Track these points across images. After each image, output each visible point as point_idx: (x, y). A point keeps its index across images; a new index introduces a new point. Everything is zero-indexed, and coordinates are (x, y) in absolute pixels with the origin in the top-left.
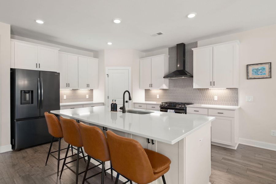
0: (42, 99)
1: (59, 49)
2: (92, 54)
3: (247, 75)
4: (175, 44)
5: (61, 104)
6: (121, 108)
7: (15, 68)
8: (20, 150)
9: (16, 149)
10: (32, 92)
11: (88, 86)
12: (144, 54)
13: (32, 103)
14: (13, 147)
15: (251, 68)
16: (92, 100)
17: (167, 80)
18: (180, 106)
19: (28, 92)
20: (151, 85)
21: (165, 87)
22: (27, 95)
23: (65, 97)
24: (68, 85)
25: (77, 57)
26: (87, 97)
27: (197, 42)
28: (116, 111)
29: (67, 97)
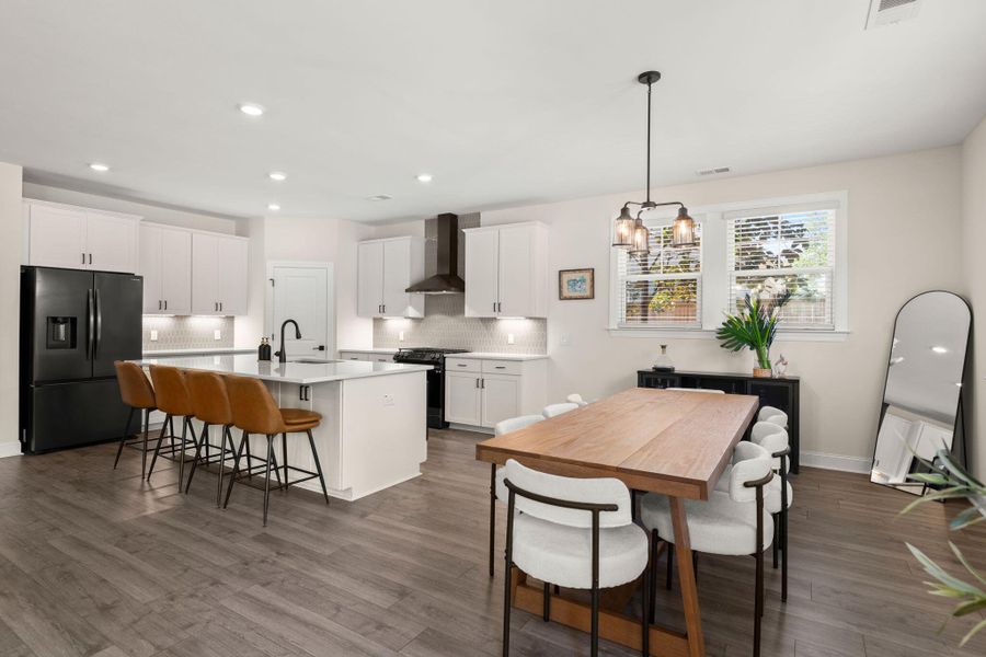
0: (99, 337)
1: (141, 218)
2: (232, 224)
3: (560, 292)
4: (434, 214)
5: (144, 352)
6: (277, 354)
7: (32, 264)
8: (43, 451)
9: (33, 449)
10: (74, 321)
11: (218, 307)
12: (373, 230)
13: (73, 345)
14: (25, 448)
15: (566, 277)
16: (232, 346)
17: (420, 297)
18: (432, 355)
19: (65, 321)
20: (382, 309)
21: (412, 312)
22: (62, 327)
23: (154, 336)
24: (163, 306)
25: (189, 235)
26: (217, 335)
27: (479, 214)
28: (269, 359)
29: (159, 335)
